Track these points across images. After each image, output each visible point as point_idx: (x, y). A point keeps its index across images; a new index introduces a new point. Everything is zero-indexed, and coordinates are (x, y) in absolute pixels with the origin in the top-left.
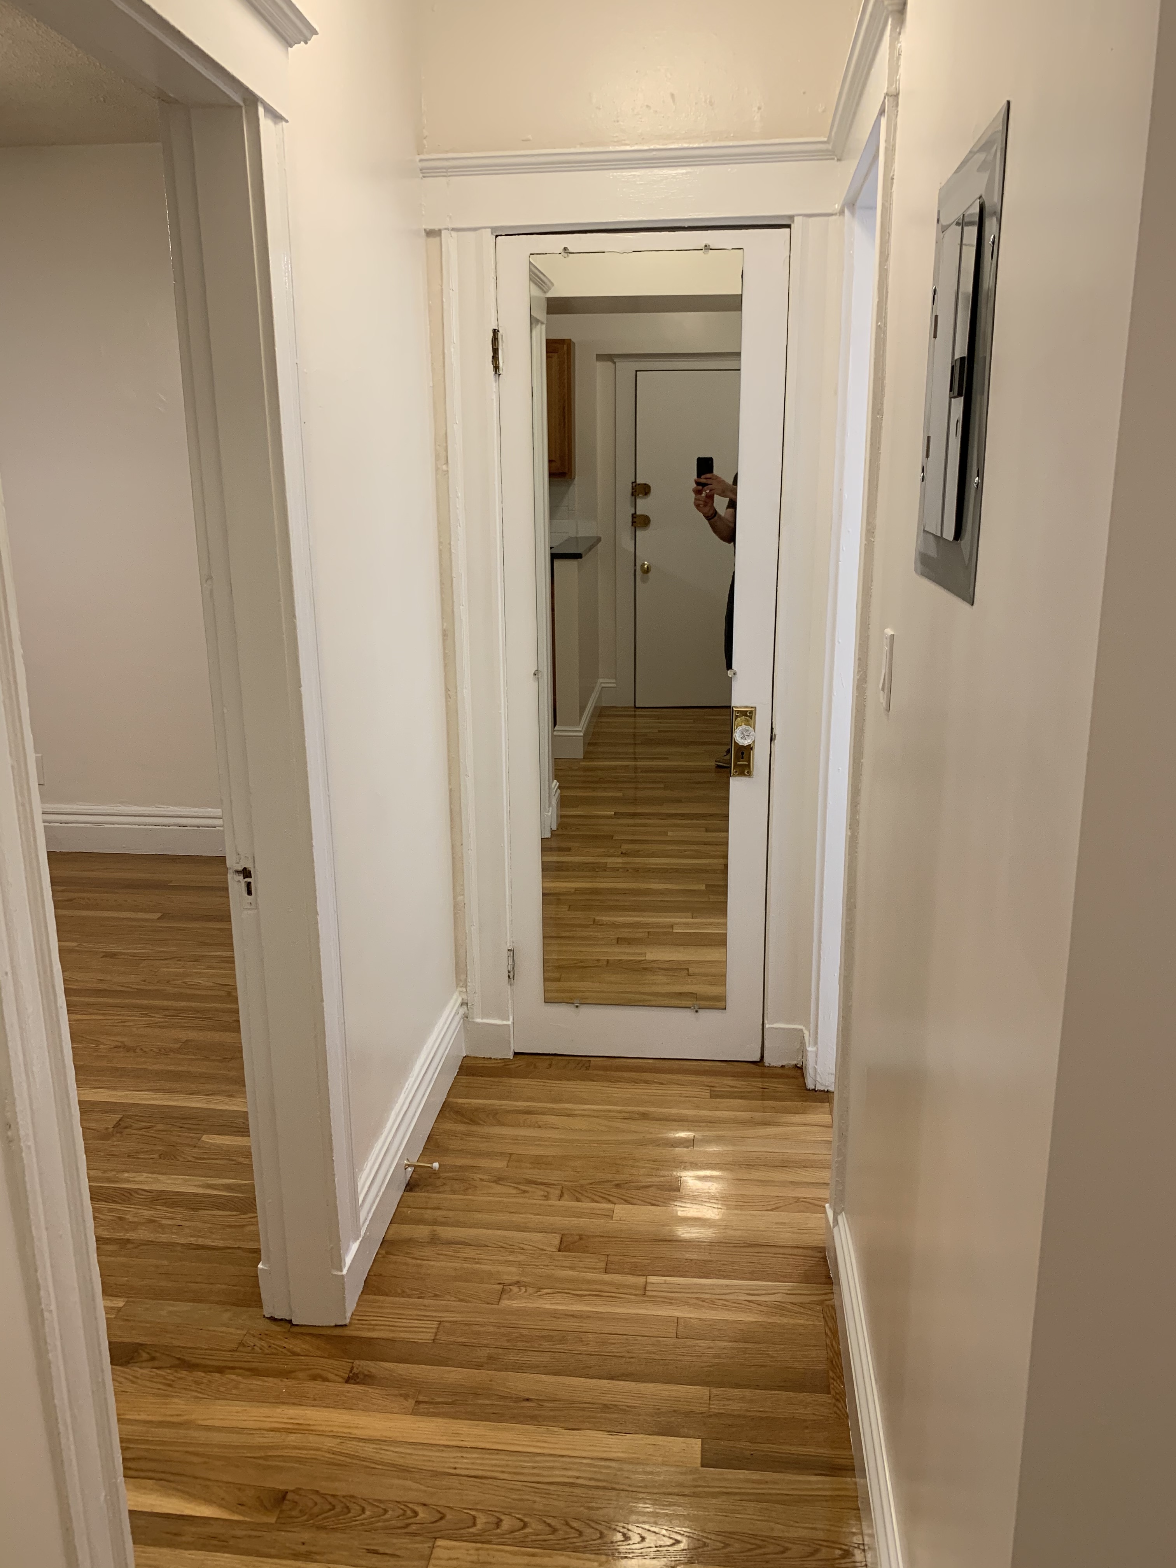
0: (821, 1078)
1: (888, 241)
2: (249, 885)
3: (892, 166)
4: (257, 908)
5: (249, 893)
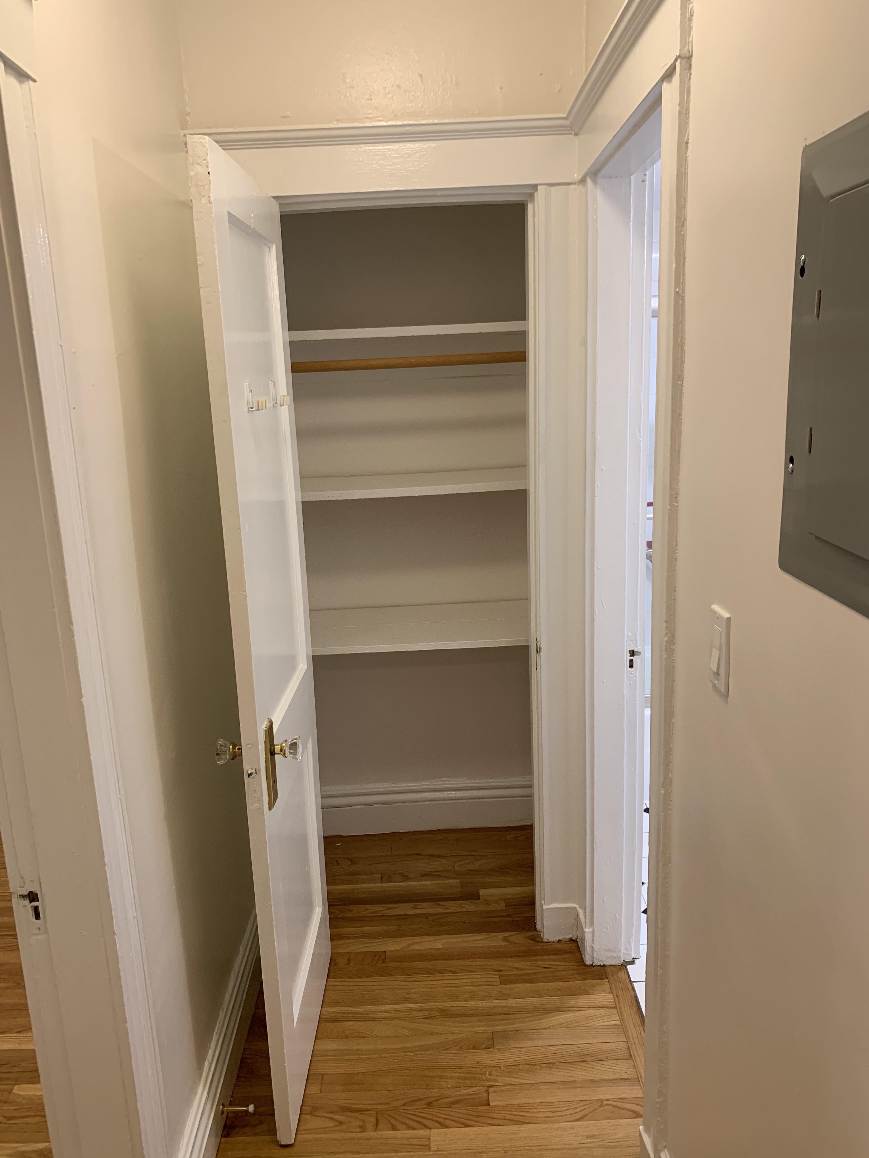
0: (597, 954)
1: (684, 207)
2: (36, 909)
3: (686, 130)
4: (46, 932)
5: (37, 916)
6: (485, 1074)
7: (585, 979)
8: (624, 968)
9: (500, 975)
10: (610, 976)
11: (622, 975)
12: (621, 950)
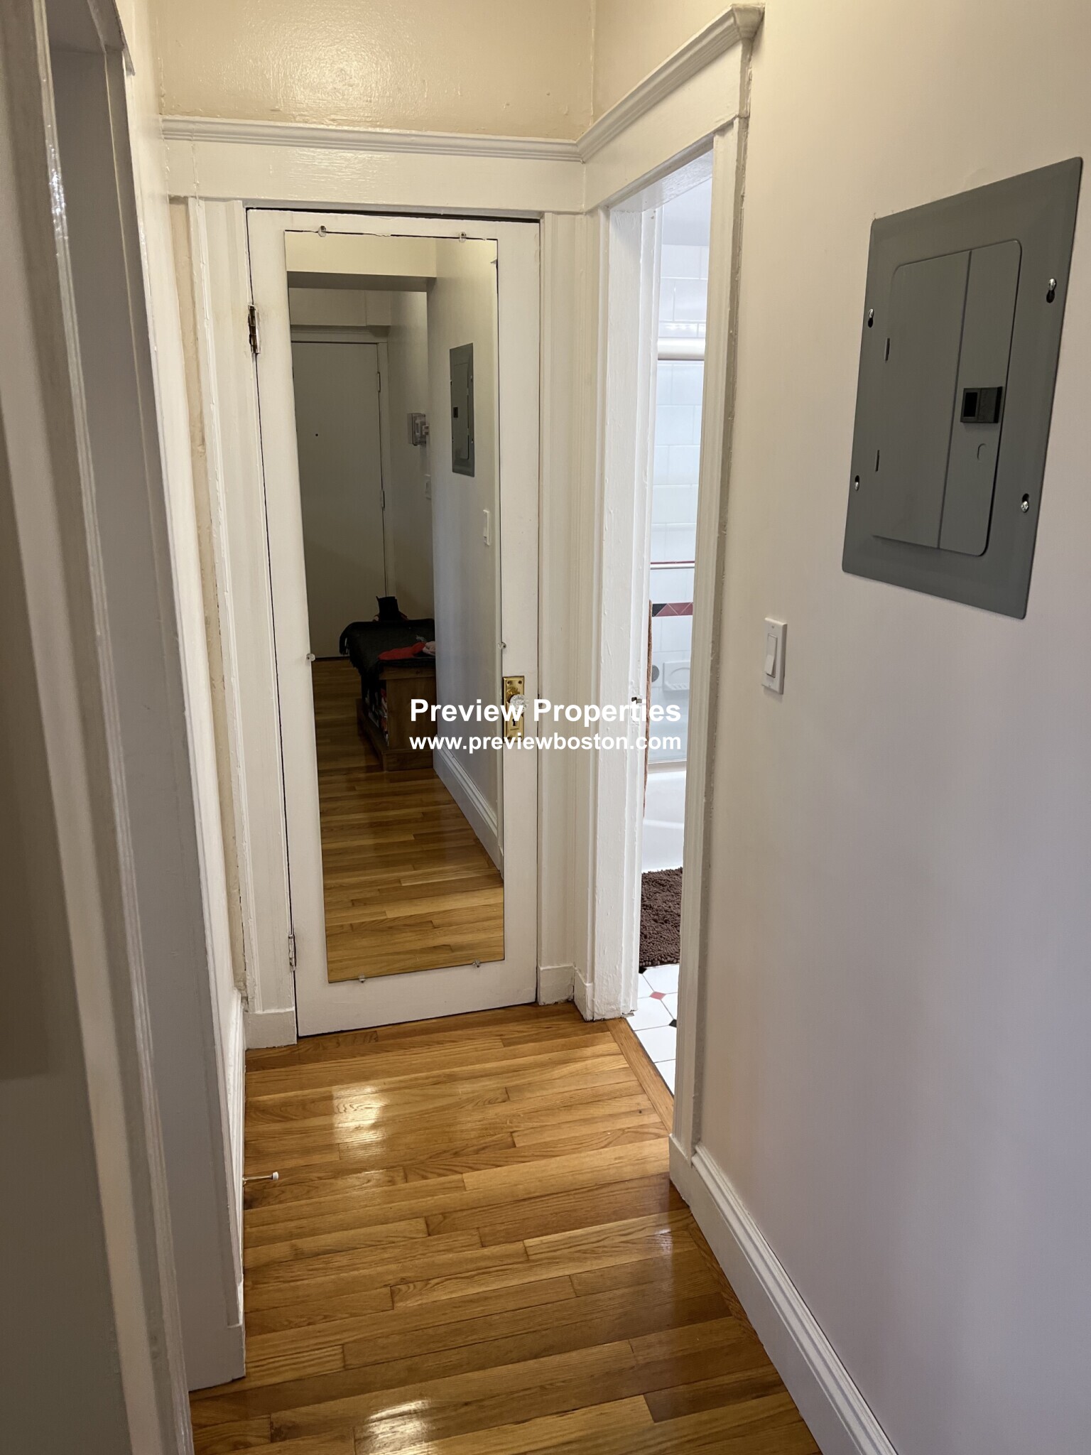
0: (598, 1009)
1: (739, 255)
3: (743, 184)
6: (506, 1123)
7: (589, 1033)
8: (624, 1020)
9: (501, 1039)
10: (612, 1028)
11: (623, 1026)
12: (620, 1002)
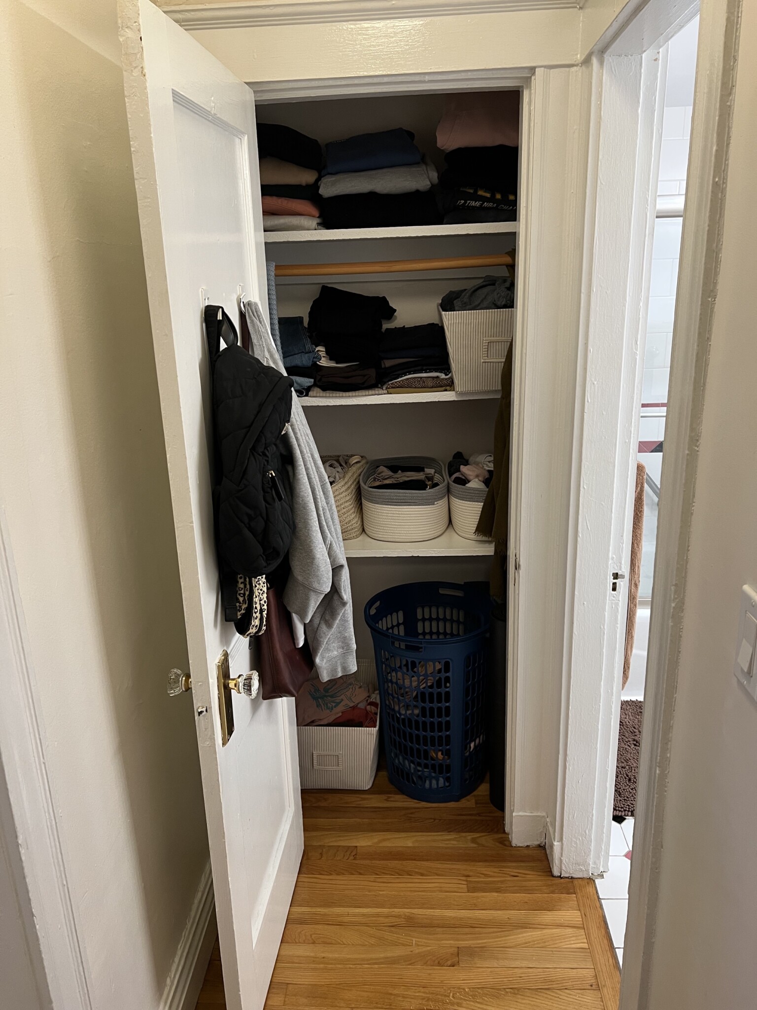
0: (566, 867)
1: (733, 68)
6: (449, 996)
7: (553, 892)
8: (592, 882)
9: (467, 881)
10: (578, 891)
11: (590, 889)
12: (590, 864)
